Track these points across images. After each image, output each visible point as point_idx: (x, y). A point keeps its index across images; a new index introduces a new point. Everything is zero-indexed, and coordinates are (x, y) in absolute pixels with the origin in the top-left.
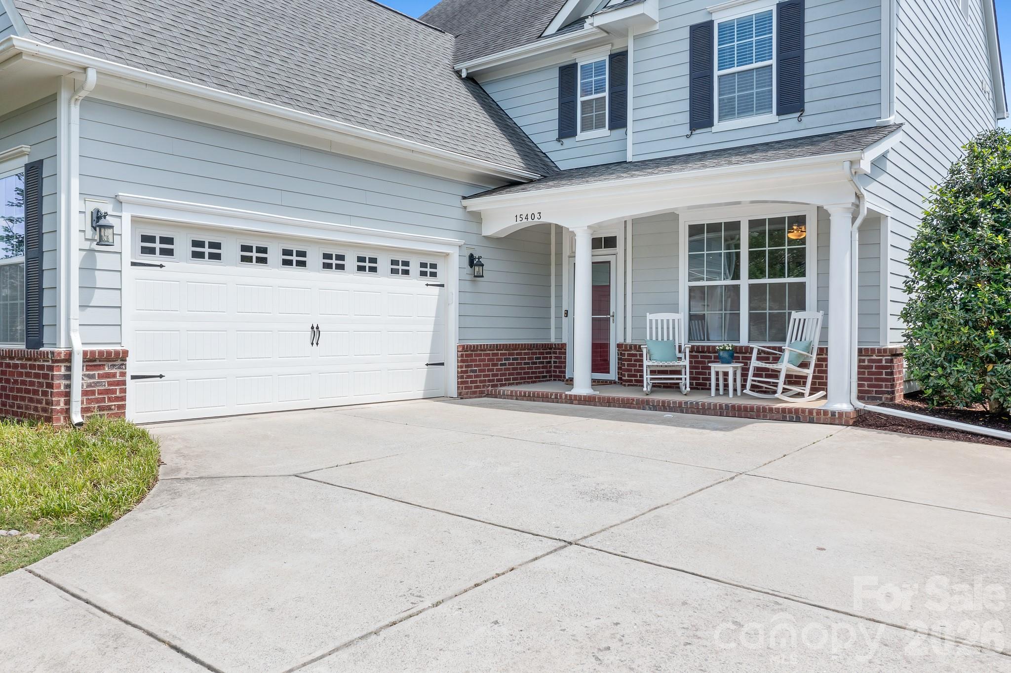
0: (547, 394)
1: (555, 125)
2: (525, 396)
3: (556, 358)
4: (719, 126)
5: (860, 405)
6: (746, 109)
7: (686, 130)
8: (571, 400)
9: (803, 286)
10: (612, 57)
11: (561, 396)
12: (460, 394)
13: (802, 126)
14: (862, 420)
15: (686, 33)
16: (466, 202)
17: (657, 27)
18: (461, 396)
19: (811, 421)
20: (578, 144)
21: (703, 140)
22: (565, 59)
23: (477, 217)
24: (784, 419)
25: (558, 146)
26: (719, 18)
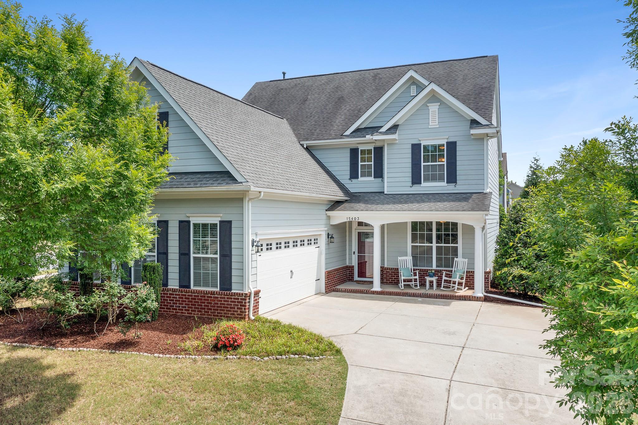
0: (362, 290)
1: (348, 173)
2: (352, 291)
3: (349, 272)
4: (423, 184)
5: (486, 294)
6: (434, 178)
7: (410, 184)
8: (374, 293)
9: (457, 247)
10: (375, 148)
11: (369, 291)
12: (326, 292)
13: (456, 188)
14: (486, 299)
15: (410, 146)
16: (327, 212)
17: (397, 142)
18: (327, 292)
19: (470, 300)
20: (359, 182)
21: (416, 189)
22: (354, 146)
23: (329, 217)
24: (460, 300)
25: (350, 182)
26: (423, 143)
